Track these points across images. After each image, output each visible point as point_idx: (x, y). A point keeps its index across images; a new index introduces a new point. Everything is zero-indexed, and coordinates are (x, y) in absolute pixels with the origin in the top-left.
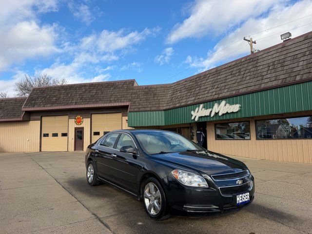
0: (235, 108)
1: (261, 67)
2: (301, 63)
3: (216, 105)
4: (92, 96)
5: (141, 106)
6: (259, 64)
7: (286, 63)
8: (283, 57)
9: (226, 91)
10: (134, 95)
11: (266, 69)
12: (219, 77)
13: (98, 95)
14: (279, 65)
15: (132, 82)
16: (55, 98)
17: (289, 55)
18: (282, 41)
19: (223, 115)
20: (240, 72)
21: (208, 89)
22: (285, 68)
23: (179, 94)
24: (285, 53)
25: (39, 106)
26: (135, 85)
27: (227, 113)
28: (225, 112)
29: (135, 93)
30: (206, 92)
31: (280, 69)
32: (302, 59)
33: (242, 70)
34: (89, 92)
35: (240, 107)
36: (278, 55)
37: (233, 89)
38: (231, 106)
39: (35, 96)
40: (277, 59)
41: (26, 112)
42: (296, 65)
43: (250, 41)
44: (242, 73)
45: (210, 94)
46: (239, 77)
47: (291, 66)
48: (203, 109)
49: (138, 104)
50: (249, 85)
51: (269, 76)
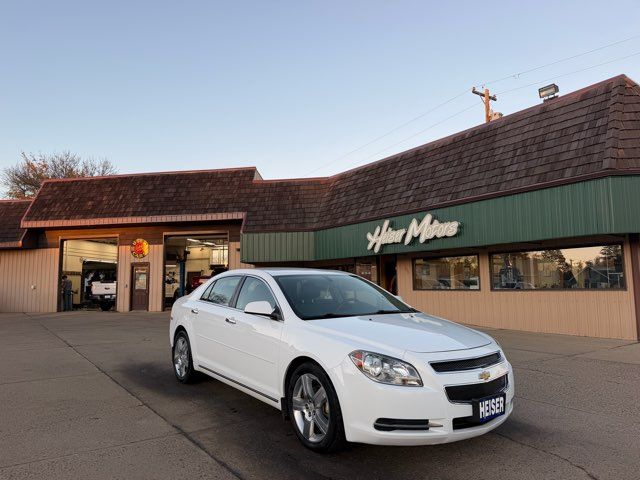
0: (450, 228)
1: (501, 150)
2: (574, 146)
3: (414, 222)
4: (168, 199)
5: (267, 222)
6: (497, 144)
7: (547, 144)
8: (541, 132)
9: (433, 194)
10: (254, 200)
11: (511, 154)
12: (421, 168)
13: (180, 199)
14: (534, 148)
15: (250, 172)
16: (90, 203)
17: (552, 128)
18: (541, 101)
19: (427, 241)
20: (460, 158)
21: (400, 190)
22: (546, 153)
23: (344, 199)
24: (545, 124)
25: (59, 218)
26: (256, 178)
27: (435, 238)
28: (432, 236)
29: (256, 195)
30: (396, 197)
31: (535, 155)
32: (576, 137)
33: (466, 154)
34: (162, 191)
35: (459, 227)
36: (532, 127)
37: (447, 191)
38: (442, 225)
39: (50, 197)
40: (531, 135)
41: (29, 229)
42: (564, 148)
43: (483, 95)
44: (465, 161)
45: (403, 201)
46: (459, 168)
47: (555, 150)
48: (390, 229)
49: (261, 218)
50: (476, 184)
51: (514, 168)
